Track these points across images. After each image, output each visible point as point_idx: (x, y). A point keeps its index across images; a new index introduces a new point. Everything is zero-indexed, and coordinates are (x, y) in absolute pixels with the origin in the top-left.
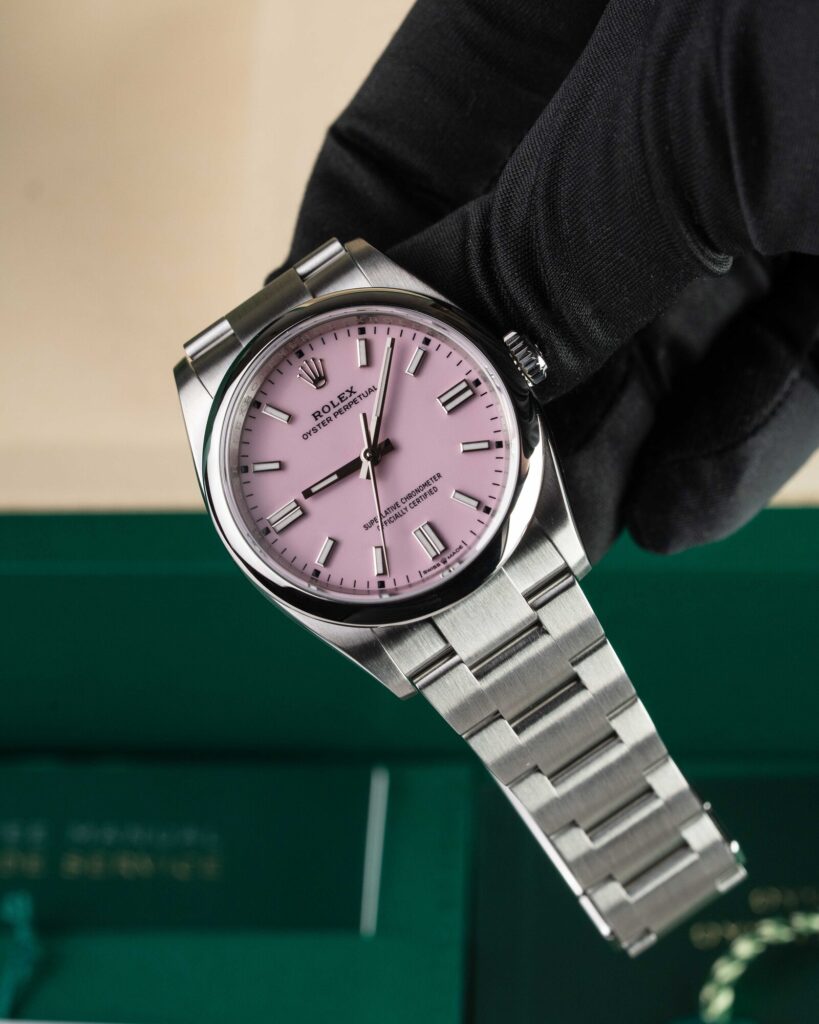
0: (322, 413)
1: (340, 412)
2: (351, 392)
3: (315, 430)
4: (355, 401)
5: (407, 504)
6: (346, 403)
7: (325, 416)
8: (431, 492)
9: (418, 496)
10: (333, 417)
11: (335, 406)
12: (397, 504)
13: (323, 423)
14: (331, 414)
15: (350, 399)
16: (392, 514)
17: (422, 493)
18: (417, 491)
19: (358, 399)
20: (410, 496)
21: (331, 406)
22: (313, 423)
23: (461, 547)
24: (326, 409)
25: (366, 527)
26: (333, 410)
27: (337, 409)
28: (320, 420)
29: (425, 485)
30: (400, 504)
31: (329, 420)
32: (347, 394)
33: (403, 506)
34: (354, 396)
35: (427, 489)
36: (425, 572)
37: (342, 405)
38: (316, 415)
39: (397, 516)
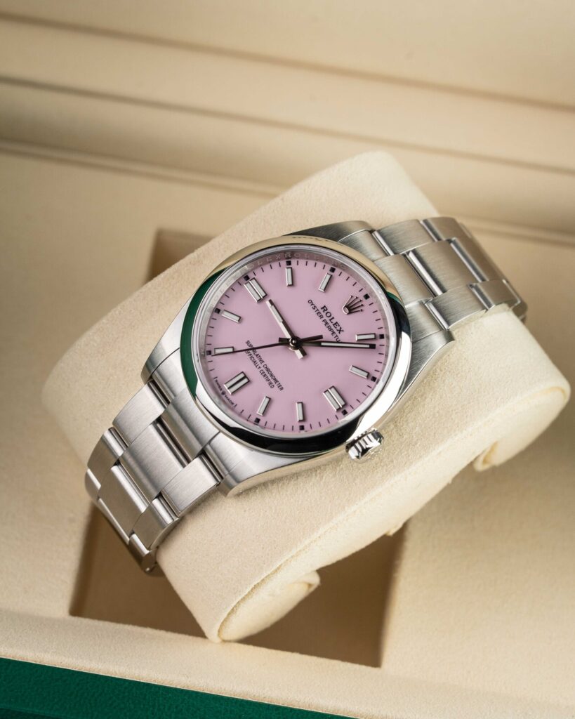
0: (326, 312)
1: (327, 323)
2: (340, 331)
3: (314, 308)
4: (333, 333)
5: (263, 368)
6: (333, 327)
7: (324, 314)
8: (270, 383)
9: (268, 375)
10: (323, 319)
11: (330, 320)
12: (263, 362)
13: (319, 313)
14: (325, 318)
15: (335, 330)
16: (256, 359)
17: (270, 378)
18: (272, 375)
19: (335, 335)
20: (268, 370)
21: (330, 318)
22: (319, 306)
23: (233, 403)
24: (329, 315)
26: (328, 319)
27: (328, 321)
28: (321, 311)
29: (275, 379)
30: (263, 364)
31: (321, 317)
32: (338, 328)
33: (261, 366)
34: (337, 333)
35: (273, 381)
36: (217, 381)
37: (331, 325)
38: (324, 308)
39: (255, 362)
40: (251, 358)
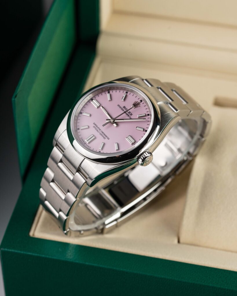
2: (131, 115)
3: (120, 107)
4: (128, 116)
5: (100, 132)
6: (128, 114)
9: (103, 135)
12: (101, 130)
13: (122, 109)
20: (103, 133)
22: (122, 107)
23: (89, 147)
24: (126, 109)
25: (94, 123)
28: (123, 108)
30: (101, 131)
32: (130, 114)
35: (105, 137)
36: (82, 139)
39: (97, 130)
40: (96, 129)
